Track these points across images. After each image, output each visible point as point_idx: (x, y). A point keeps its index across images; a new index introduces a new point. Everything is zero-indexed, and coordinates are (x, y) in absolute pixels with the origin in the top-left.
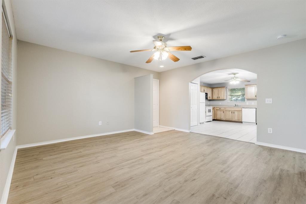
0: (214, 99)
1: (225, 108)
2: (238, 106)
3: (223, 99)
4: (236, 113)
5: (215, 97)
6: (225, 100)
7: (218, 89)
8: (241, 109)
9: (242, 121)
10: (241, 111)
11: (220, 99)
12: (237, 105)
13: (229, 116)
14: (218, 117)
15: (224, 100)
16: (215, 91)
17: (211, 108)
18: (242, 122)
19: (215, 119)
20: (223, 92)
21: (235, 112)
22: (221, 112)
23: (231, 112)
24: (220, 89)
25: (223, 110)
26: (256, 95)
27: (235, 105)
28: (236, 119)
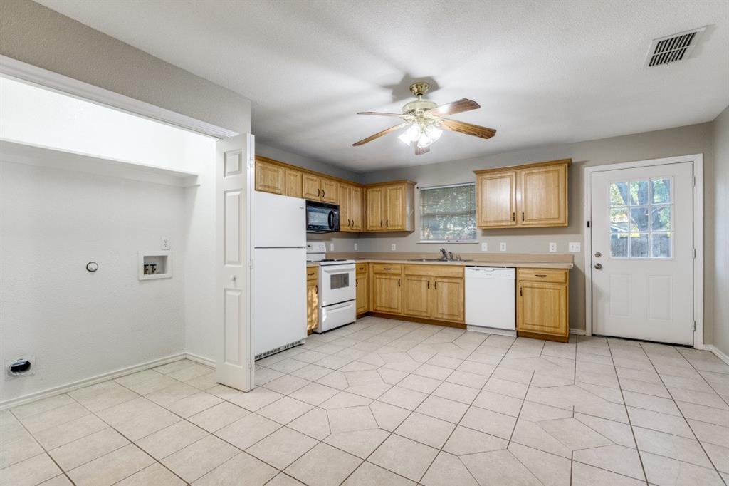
0: (369, 228)
1: (406, 266)
2: (452, 259)
3: (399, 228)
4: (444, 288)
5: (374, 223)
6: (410, 232)
7: (383, 189)
8: (461, 270)
9: (466, 323)
10: (463, 278)
11: (390, 228)
12: (447, 251)
13: (419, 299)
14: (381, 304)
15: (403, 233)
16: (375, 196)
17: (350, 268)
18: (463, 326)
19: (372, 310)
20: (400, 202)
21: (439, 285)
22: (392, 281)
23: (424, 284)
24: (389, 189)
25: (400, 275)
26: (514, 211)
27: (443, 251)
28: (442, 312)
